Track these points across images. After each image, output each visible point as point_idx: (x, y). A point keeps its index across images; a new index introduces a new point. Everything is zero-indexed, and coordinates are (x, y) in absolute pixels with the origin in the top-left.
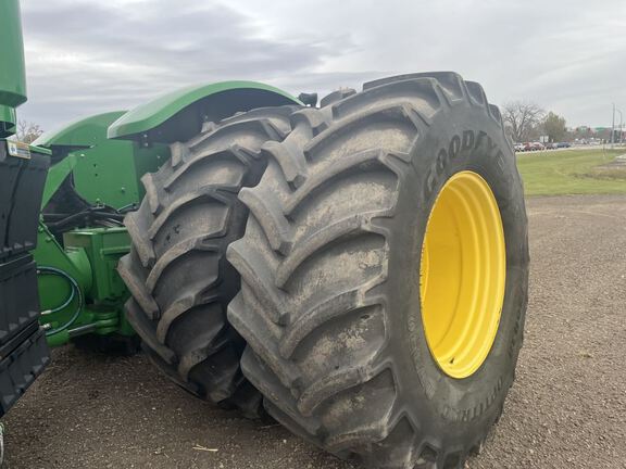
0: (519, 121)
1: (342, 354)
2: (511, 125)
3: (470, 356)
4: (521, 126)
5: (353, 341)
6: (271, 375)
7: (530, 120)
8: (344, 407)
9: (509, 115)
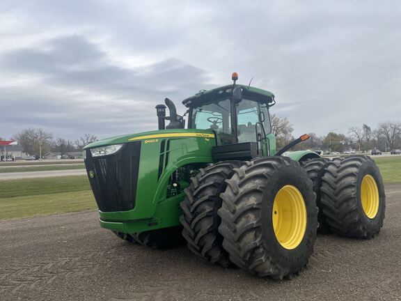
0: (391, 134)
1: (348, 206)
2: (385, 136)
3: (373, 213)
4: (392, 137)
5: (351, 203)
6: (333, 212)
7: (399, 133)
8: (348, 216)
9: (383, 130)
